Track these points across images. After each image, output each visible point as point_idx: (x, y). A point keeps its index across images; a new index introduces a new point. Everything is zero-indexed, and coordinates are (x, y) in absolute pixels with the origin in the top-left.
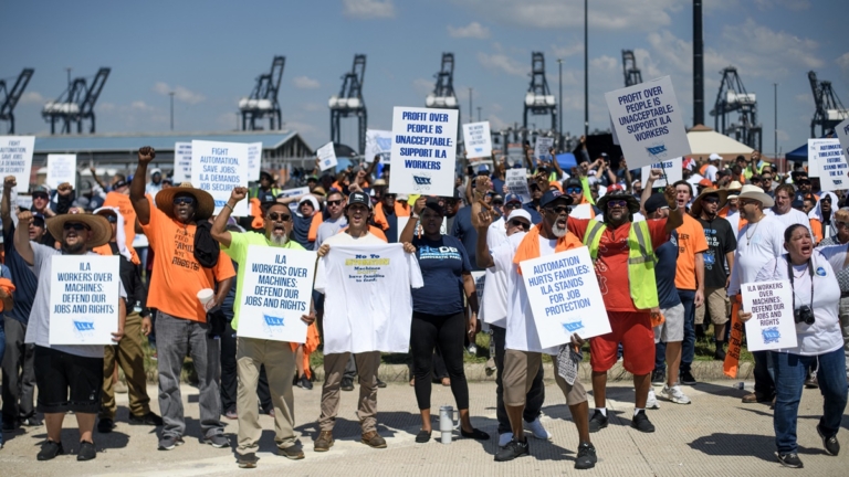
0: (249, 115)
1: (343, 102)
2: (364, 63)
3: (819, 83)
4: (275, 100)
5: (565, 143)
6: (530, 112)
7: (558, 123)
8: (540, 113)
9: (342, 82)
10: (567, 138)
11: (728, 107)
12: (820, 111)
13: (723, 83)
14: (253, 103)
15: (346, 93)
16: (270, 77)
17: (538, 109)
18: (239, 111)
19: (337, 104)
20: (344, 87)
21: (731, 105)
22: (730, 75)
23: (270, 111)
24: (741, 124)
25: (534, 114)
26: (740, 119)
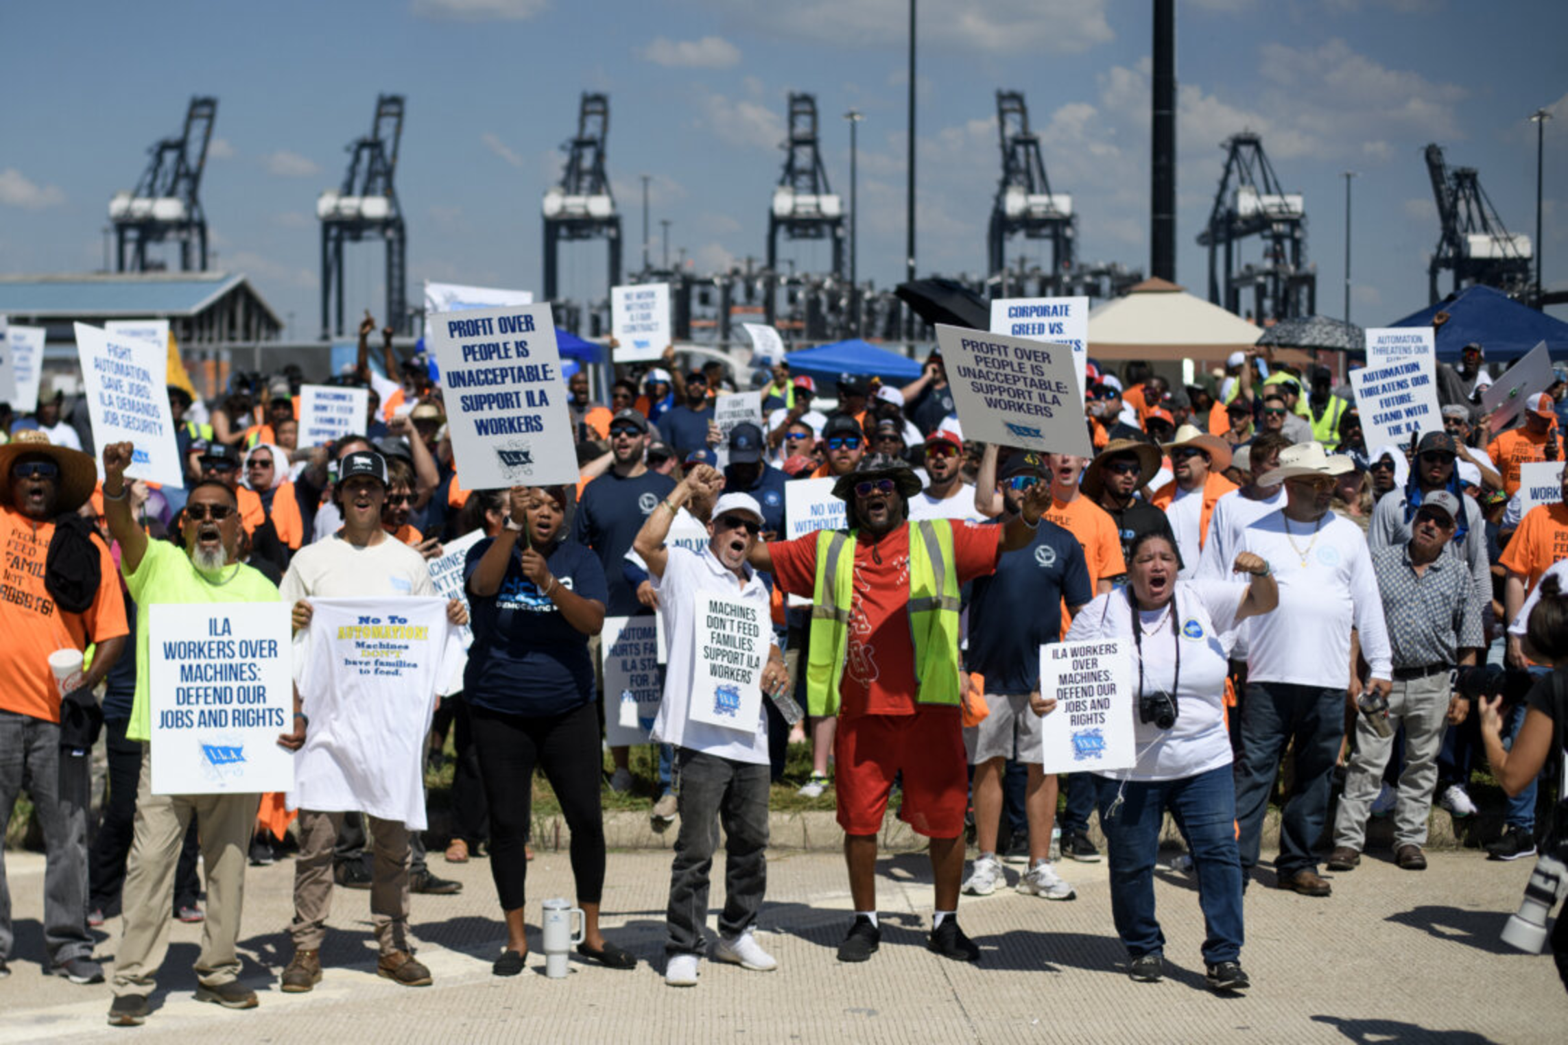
0: (132, 234)
1: (350, 205)
2: (400, 115)
3: (1448, 173)
4: (192, 199)
5: (863, 305)
6: (782, 234)
7: (846, 259)
8: (805, 236)
9: (348, 159)
10: (868, 295)
11: (1240, 224)
12: (1451, 236)
13: (1228, 170)
14: (141, 206)
15: (358, 184)
16: (180, 146)
17: (801, 226)
18: (109, 225)
19: (337, 208)
20: (353, 171)
21: (1246, 221)
22: (1246, 151)
23: (181, 225)
24: (1268, 264)
25: (793, 236)
26: (1266, 255)
